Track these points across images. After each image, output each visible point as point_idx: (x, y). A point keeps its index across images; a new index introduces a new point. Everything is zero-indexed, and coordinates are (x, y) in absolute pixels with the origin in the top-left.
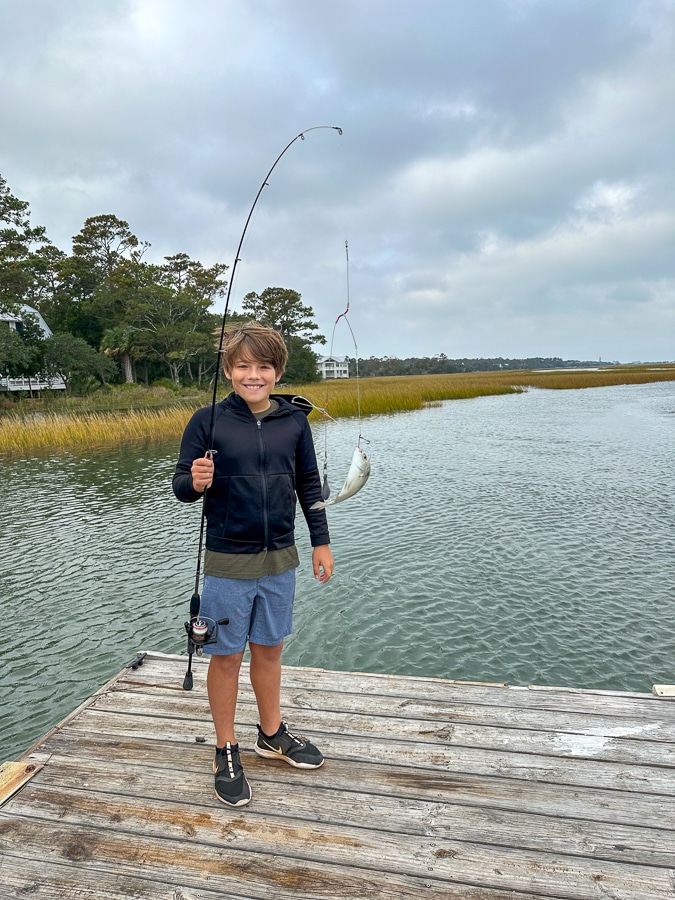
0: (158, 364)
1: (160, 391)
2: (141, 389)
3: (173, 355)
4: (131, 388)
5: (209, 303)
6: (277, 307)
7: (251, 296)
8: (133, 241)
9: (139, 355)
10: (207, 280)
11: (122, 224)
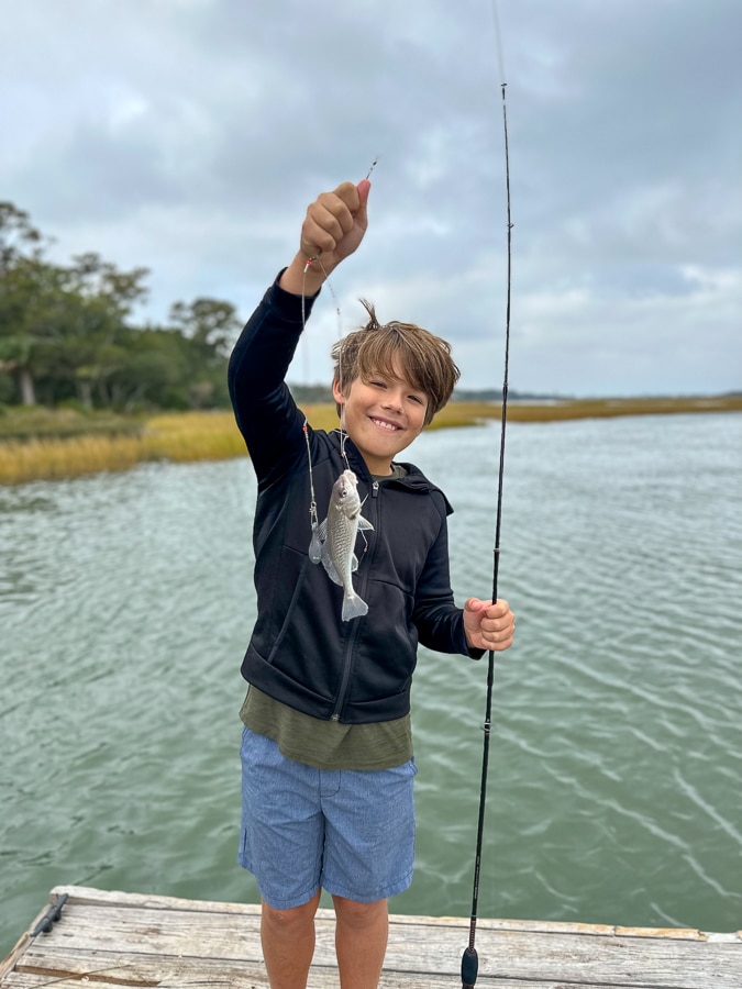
0: (63, 382)
1: (66, 416)
2: (43, 412)
3: (83, 372)
4: (30, 412)
5: (126, 312)
6: (211, 321)
7: (178, 307)
8: (34, 236)
9: (41, 371)
10: (126, 285)
11: (22, 215)
